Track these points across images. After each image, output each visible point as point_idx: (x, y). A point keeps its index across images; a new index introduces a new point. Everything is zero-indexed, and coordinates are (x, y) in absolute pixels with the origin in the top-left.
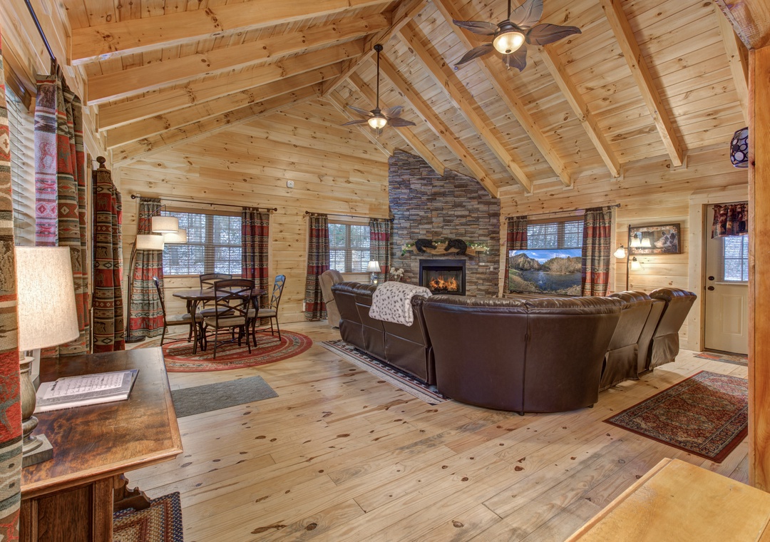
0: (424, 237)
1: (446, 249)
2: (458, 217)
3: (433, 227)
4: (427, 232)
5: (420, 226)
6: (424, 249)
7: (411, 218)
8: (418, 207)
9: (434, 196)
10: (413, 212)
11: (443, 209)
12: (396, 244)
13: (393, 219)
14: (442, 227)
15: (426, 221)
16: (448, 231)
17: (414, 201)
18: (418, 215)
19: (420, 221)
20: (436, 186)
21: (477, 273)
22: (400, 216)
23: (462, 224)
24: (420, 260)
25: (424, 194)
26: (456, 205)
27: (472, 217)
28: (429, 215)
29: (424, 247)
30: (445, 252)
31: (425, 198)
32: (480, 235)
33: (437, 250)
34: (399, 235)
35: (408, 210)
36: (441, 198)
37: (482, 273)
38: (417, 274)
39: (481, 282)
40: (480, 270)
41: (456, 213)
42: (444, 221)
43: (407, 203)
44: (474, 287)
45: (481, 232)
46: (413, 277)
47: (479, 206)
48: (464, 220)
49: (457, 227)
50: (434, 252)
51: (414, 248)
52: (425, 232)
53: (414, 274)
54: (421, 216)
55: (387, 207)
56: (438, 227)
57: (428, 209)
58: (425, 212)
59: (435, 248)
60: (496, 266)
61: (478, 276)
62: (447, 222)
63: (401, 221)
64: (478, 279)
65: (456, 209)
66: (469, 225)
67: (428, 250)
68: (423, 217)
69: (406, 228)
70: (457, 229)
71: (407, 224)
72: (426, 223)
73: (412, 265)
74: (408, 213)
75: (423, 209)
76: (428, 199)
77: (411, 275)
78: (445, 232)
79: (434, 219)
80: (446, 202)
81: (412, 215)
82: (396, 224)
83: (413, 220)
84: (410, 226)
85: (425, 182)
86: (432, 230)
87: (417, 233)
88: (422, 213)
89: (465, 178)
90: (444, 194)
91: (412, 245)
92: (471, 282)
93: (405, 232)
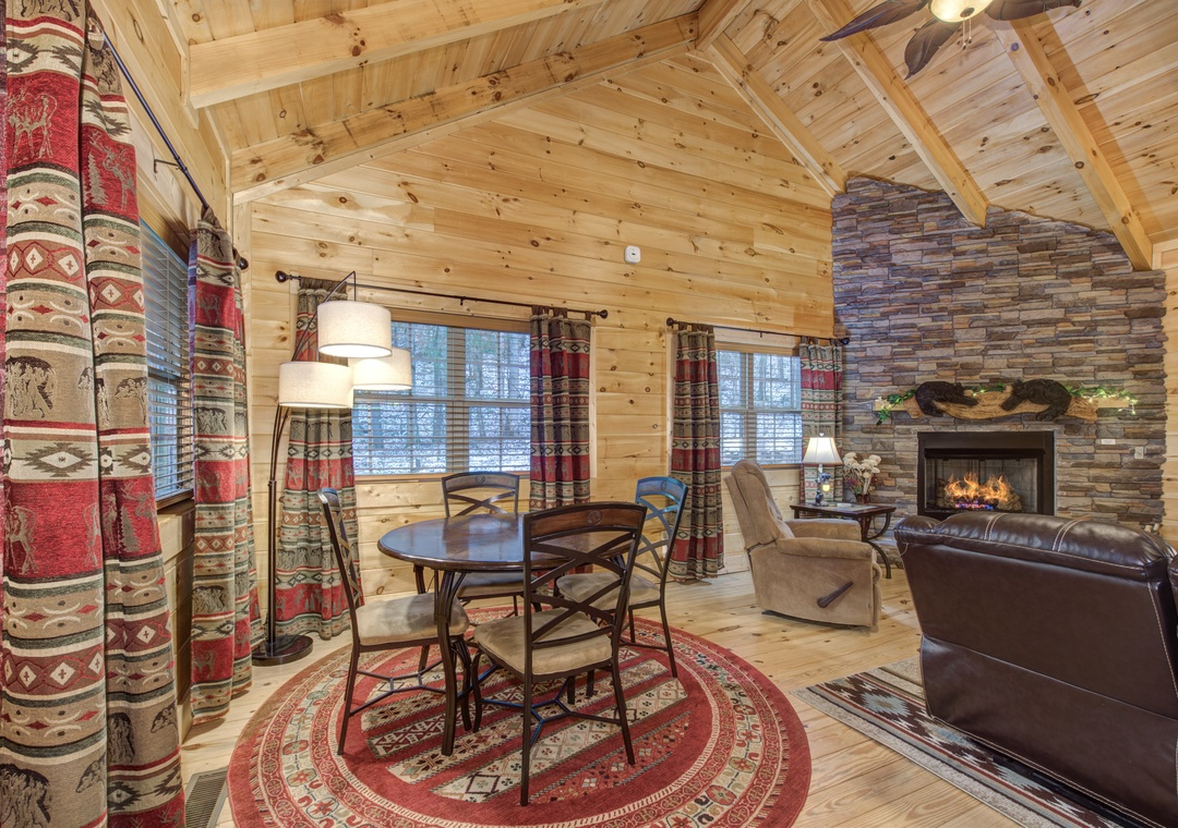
0: (932, 378)
1: (1007, 405)
2: (1029, 324)
3: (956, 354)
4: (939, 365)
5: (921, 354)
6: (941, 406)
7: (893, 333)
8: (911, 307)
9: (957, 280)
10: (900, 320)
11: (986, 307)
12: (854, 397)
13: (848, 340)
14: (984, 353)
15: (935, 340)
16: (1002, 362)
17: (903, 294)
18: (913, 326)
19: (918, 342)
20: (963, 253)
21: (1090, 466)
22: (864, 331)
23: (1042, 343)
24: (920, 434)
25: (929, 274)
26: (1023, 297)
27: (1074, 324)
28: (946, 324)
29: (941, 401)
30: (1004, 413)
31: (932, 284)
32: (1099, 369)
33: (976, 409)
34: (861, 375)
35: (885, 316)
36: (980, 282)
37: (1109, 466)
38: (912, 467)
39: (1106, 487)
40: (1102, 458)
41: (1024, 316)
42: (990, 336)
43: (883, 300)
44: (1087, 501)
45: (1104, 360)
46: (901, 476)
47: (1094, 294)
48: (1048, 332)
49: (1028, 351)
50: (968, 413)
51: (912, 406)
52: (934, 367)
53: (902, 467)
54: (920, 329)
55: (830, 313)
56: (971, 353)
57: (941, 310)
58: (934, 319)
59: (972, 403)
60: (1153, 447)
61: (1094, 472)
62: (997, 338)
63: (867, 343)
64: (1097, 479)
65: (1026, 306)
66: (1066, 343)
67: (953, 409)
68: (926, 332)
69: (879, 359)
70: (1029, 356)
71: (885, 350)
72: (936, 346)
73: (898, 445)
74: (885, 323)
75: (929, 310)
76: (941, 287)
77: (896, 469)
78: (990, 363)
79: (959, 334)
80: (995, 291)
81: (896, 327)
82: (854, 350)
83: (899, 339)
84: (893, 354)
85: (934, 245)
86: (954, 360)
87: (912, 370)
88: (925, 322)
89: (1052, 225)
90: (987, 272)
91: (905, 398)
92: (1069, 489)
93: (878, 368)
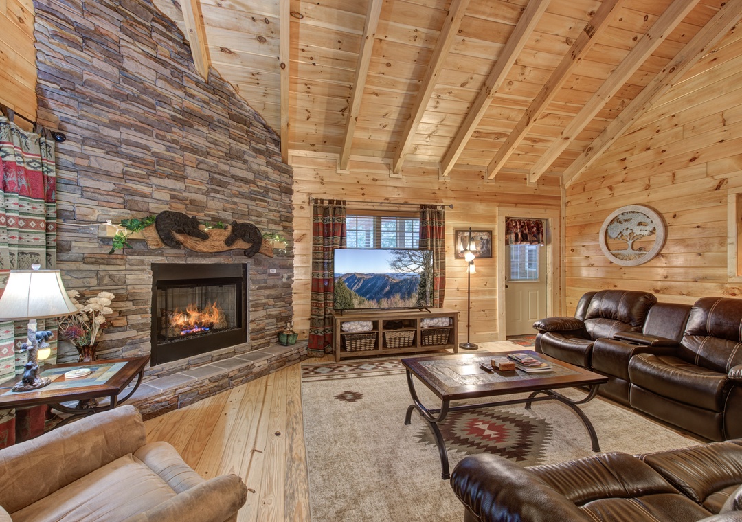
1: (229, 242)
2: (236, 178)
3: (187, 189)
4: (172, 197)
5: (154, 180)
6: (180, 237)
7: (124, 149)
8: (144, 127)
9: (187, 119)
10: (134, 136)
11: (208, 153)
12: (72, 216)
13: (63, 138)
14: (207, 193)
15: (169, 171)
16: (219, 205)
17: (136, 109)
18: (147, 148)
19: (154, 167)
20: (192, 96)
21: (266, 288)
22: (87, 133)
23: (242, 195)
24: (153, 265)
25: (163, 101)
26: (232, 156)
27: (258, 186)
28: (178, 157)
29: (180, 232)
30: (226, 248)
31: (165, 112)
32: (269, 221)
33: (208, 242)
34: (83, 190)
35: (115, 125)
36: (204, 129)
37: (274, 287)
38: (145, 302)
39: (271, 302)
40: (271, 282)
41: (234, 171)
42: (212, 180)
43: (111, 106)
44: (262, 313)
45: (271, 216)
46: (134, 312)
47: (267, 169)
48: (245, 189)
49: (235, 200)
50: (202, 246)
51: (151, 234)
52: (167, 197)
53: (134, 302)
54: (154, 154)
55: (30, 86)
56: (198, 191)
57: (175, 142)
58: (168, 149)
59: (205, 237)
60: (290, 274)
61: (267, 292)
62: (217, 182)
63: (90, 150)
64: (268, 297)
65: (234, 163)
66: (255, 200)
67: (190, 242)
68: (160, 159)
69: (107, 174)
70: (235, 204)
71: (116, 165)
72: (168, 176)
73: (131, 278)
74: (115, 134)
75: (163, 138)
76: (174, 118)
77: (128, 306)
78: (211, 204)
79: (189, 171)
80: (215, 142)
81: (127, 142)
82: (70, 153)
83: (132, 158)
84: (125, 173)
85: (167, 72)
86: (185, 194)
87: (145, 196)
88: (159, 148)
89: (248, 108)
90: (209, 123)
91: (143, 224)
92: (255, 305)
93: (107, 186)
